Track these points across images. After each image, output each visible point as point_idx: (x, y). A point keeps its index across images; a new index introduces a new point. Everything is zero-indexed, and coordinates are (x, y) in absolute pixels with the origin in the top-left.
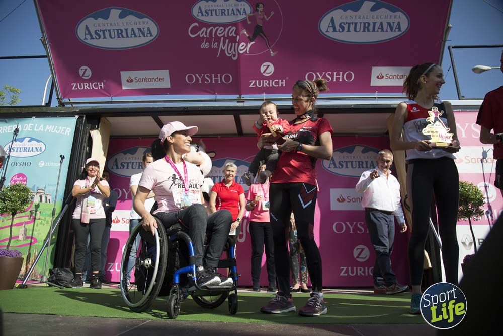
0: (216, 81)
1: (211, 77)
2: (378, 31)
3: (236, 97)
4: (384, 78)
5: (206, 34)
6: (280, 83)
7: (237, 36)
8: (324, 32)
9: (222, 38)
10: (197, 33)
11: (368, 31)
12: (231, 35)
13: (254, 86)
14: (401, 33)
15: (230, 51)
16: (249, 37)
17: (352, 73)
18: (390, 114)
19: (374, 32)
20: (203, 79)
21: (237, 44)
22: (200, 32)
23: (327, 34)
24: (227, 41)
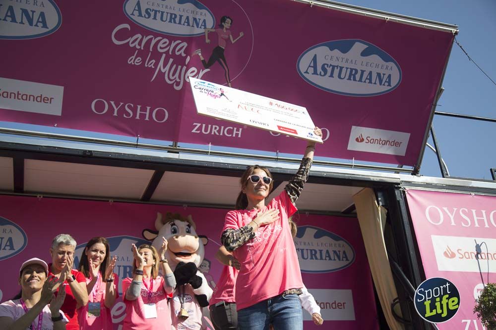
0: (143, 116)
1: (134, 110)
2: (365, 82)
3: (168, 144)
4: (363, 142)
5: (140, 44)
6: (235, 132)
7: (186, 57)
8: (303, 73)
9: (164, 55)
10: (125, 40)
11: (355, 80)
12: (177, 53)
13: (199, 132)
14: (391, 88)
15: (173, 75)
16: (203, 62)
17: (327, 130)
18: (362, 188)
19: (360, 82)
20: (122, 111)
21: (185, 68)
22: (131, 40)
23: (305, 75)
24: (171, 60)
